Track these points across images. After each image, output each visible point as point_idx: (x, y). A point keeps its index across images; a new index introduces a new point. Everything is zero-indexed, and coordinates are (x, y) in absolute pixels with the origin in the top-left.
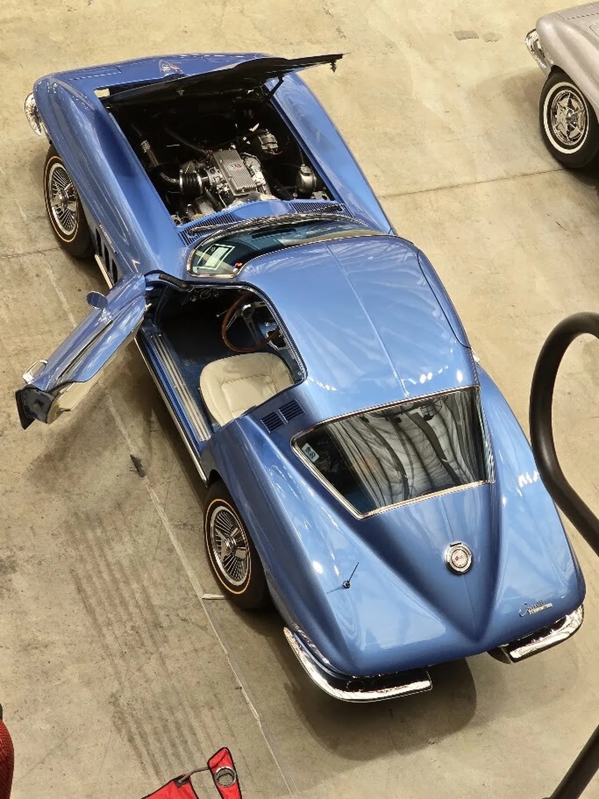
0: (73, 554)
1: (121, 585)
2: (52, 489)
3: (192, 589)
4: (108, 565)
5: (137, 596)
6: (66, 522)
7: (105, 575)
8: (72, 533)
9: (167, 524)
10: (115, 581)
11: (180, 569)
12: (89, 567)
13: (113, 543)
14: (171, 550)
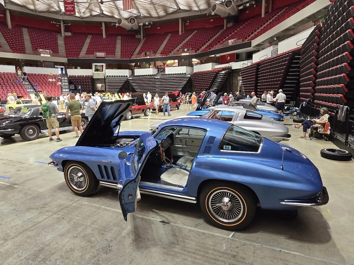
0: (179, 260)
1: (206, 255)
2: (147, 248)
3: (224, 238)
4: (194, 253)
5: (215, 253)
6: (164, 253)
7: (198, 257)
8: (170, 255)
9: (193, 229)
10: (203, 256)
11: (213, 236)
12: (189, 259)
13: (186, 246)
14: (204, 233)
